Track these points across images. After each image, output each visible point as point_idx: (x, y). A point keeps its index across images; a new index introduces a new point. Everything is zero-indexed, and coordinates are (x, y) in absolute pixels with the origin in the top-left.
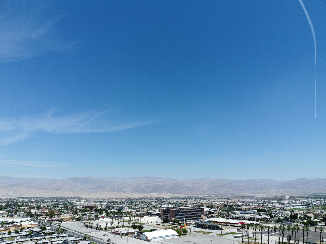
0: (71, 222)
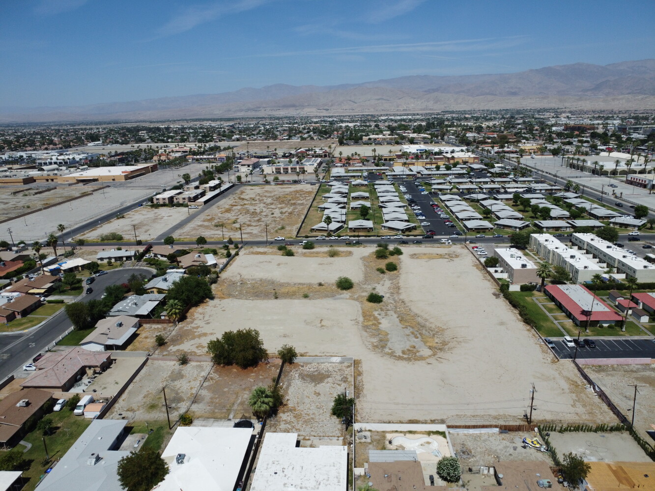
0: (540, 157)
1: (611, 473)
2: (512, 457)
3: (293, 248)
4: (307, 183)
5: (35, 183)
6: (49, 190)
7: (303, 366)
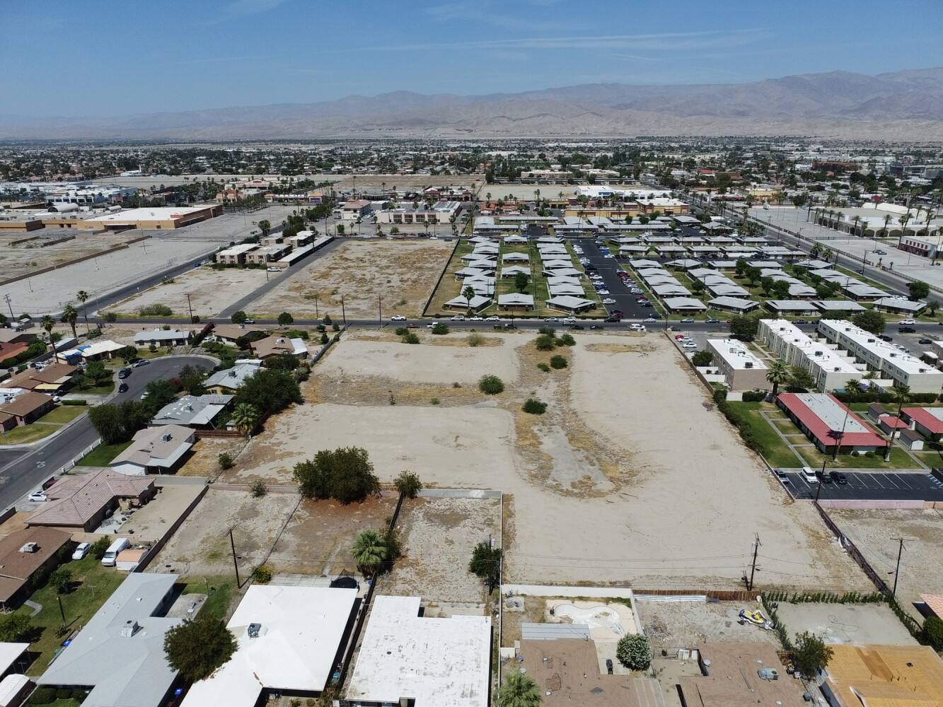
0: (777, 207)
1: (860, 660)
2: (723, 637)
3: (418, 333)
4: (439, 238)
5: (43, 230)
6: (64, 240)
7: (429, 502)
